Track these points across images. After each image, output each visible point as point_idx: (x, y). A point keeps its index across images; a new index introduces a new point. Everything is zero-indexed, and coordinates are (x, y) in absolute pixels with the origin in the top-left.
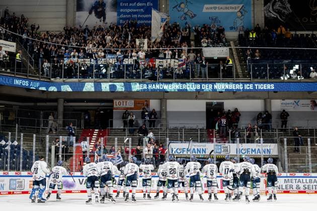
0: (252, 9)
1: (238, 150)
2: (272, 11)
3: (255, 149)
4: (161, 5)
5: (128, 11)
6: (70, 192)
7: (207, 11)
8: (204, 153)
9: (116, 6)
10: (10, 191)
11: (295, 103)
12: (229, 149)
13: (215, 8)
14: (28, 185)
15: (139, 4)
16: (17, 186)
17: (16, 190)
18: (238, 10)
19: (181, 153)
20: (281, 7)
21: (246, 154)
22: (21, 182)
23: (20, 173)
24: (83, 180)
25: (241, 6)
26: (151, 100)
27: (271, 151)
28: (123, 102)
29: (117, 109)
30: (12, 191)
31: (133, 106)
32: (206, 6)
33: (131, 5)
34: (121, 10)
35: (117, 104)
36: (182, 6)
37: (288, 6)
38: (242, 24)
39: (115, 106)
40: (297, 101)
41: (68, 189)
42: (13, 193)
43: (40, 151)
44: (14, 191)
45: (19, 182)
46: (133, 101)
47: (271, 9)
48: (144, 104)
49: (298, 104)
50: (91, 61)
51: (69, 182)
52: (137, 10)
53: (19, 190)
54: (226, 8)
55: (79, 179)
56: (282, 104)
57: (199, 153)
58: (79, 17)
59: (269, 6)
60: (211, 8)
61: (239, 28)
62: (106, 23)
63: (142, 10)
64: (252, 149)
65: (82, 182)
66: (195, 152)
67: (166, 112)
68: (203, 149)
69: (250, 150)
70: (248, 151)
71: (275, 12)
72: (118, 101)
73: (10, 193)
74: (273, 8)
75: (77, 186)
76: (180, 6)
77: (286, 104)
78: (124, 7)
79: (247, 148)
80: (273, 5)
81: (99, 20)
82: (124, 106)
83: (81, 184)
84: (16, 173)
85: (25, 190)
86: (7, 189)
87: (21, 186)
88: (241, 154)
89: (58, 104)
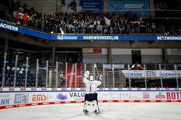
0: (148, 7)
1: (161, 74)
2: (158, 8)
3: (171, 74)
4: (104, 4)
5: (88, 6)
6: (64, 103)
7: (126, 7)
8: (141, 76)
9: (81, 4)
10: (15, 104)
11: (178, 51)
12: (155, 74)
13: (130, 6)
14: (32, 98)
15: (93, 4)
16: (22, 99)
17: (21, 104)
18: (142, 7)
19: (127, 76)
20: (162, 6)
21: (166, 76)
22: (25, 96)
23: (25, 89)
24: (73, 93)
25: (143, 5)
26: (102, 49)
27: (180, 74)
28: (87, 50)
29: (84, 53)
30: (17, 104)
31: (93, 52)
32: (126, 5)
33: (89, 4)
34: (84, 6)
35: (84, 51)
36: (114, 5)
37: (166, 5)
38: (144, 14)
39: (83, 52)
40: (179, 49)
41: (62, 101)
42: (18, 106)
43: (42, 75)
44: (18, 104)
45: (23, 96)
46: (93, 49)
47: (157, 7)
48: (98, 51)
49: (180, 51)
50: (71, 26)
51: (63, 95)
52: (92, 6)
53: (24, 103)
54: (136, 6)
55: (70, 93)
56: (171, 51)
57: (138, 76)
58: (63, 9)
59: (157, 5)
60: (129, 6)
61: (142, 16)
62: (77, 12)
63: (94, 6)
64: (169, 74)
65: (72, 95)
66: (135, 75)
67: (111, 55)
68: (140, 74)
69: (168, 74)
70: (167, 75)
71: (160, 8)
72: (84, 49)
73: (14, 106)
74: (158, 6)
75: (68, 99)
76: (113, 5)
77: (174, 51)
78: (86, 5)
79: (166, 73)
80: (159, 5)
81: (73, 11)
82: (88, 52)
83: (71, 96)
84: (21, 89)
85: (29, 103)
86: (12, 102)
87: (25, 100)
88: (163, 76)
89: (52, 52)
